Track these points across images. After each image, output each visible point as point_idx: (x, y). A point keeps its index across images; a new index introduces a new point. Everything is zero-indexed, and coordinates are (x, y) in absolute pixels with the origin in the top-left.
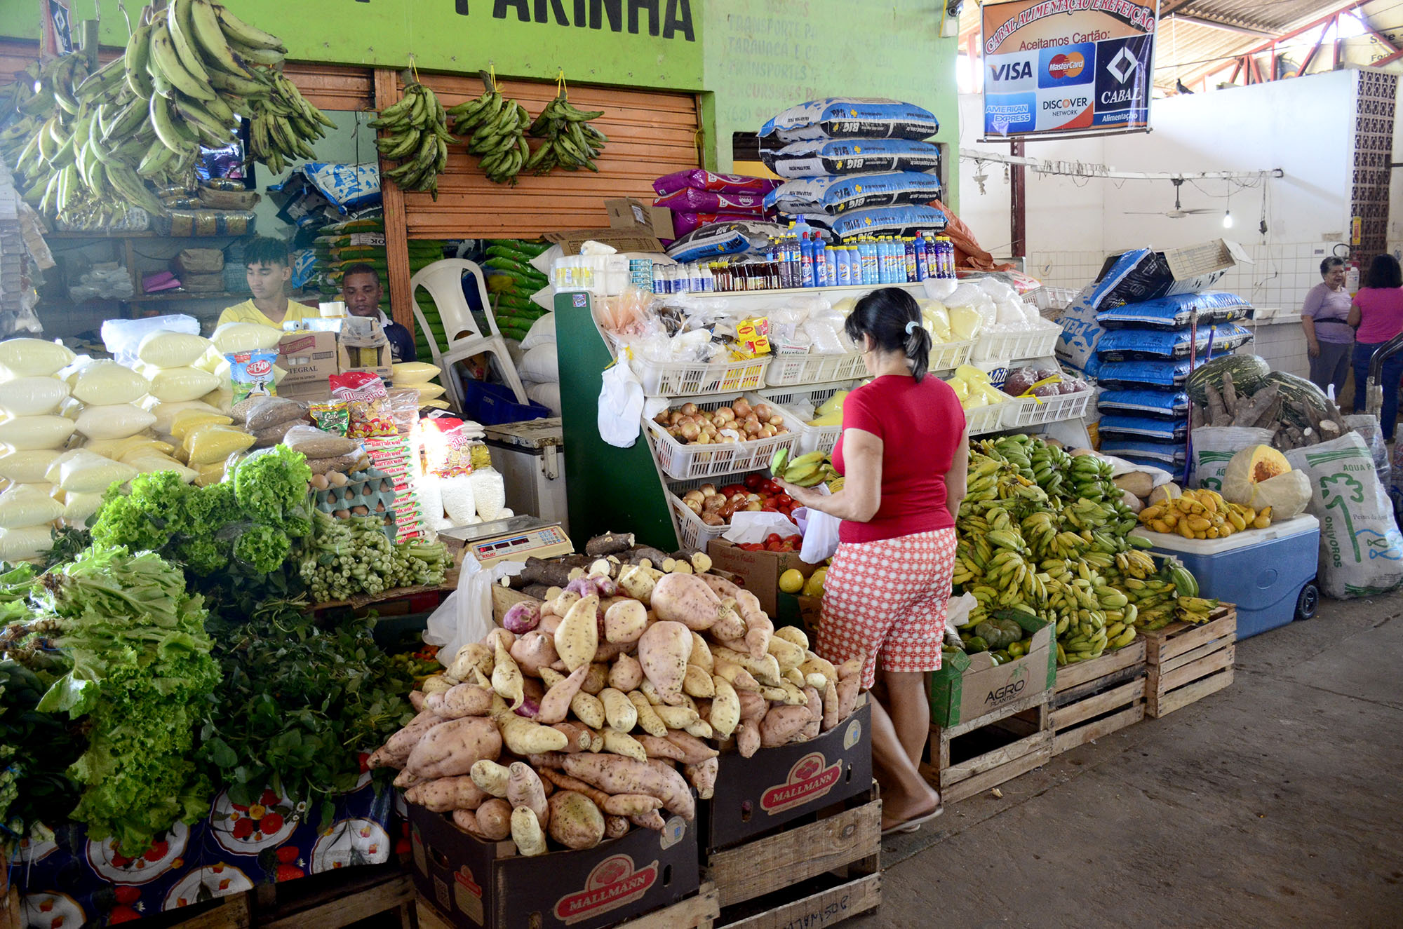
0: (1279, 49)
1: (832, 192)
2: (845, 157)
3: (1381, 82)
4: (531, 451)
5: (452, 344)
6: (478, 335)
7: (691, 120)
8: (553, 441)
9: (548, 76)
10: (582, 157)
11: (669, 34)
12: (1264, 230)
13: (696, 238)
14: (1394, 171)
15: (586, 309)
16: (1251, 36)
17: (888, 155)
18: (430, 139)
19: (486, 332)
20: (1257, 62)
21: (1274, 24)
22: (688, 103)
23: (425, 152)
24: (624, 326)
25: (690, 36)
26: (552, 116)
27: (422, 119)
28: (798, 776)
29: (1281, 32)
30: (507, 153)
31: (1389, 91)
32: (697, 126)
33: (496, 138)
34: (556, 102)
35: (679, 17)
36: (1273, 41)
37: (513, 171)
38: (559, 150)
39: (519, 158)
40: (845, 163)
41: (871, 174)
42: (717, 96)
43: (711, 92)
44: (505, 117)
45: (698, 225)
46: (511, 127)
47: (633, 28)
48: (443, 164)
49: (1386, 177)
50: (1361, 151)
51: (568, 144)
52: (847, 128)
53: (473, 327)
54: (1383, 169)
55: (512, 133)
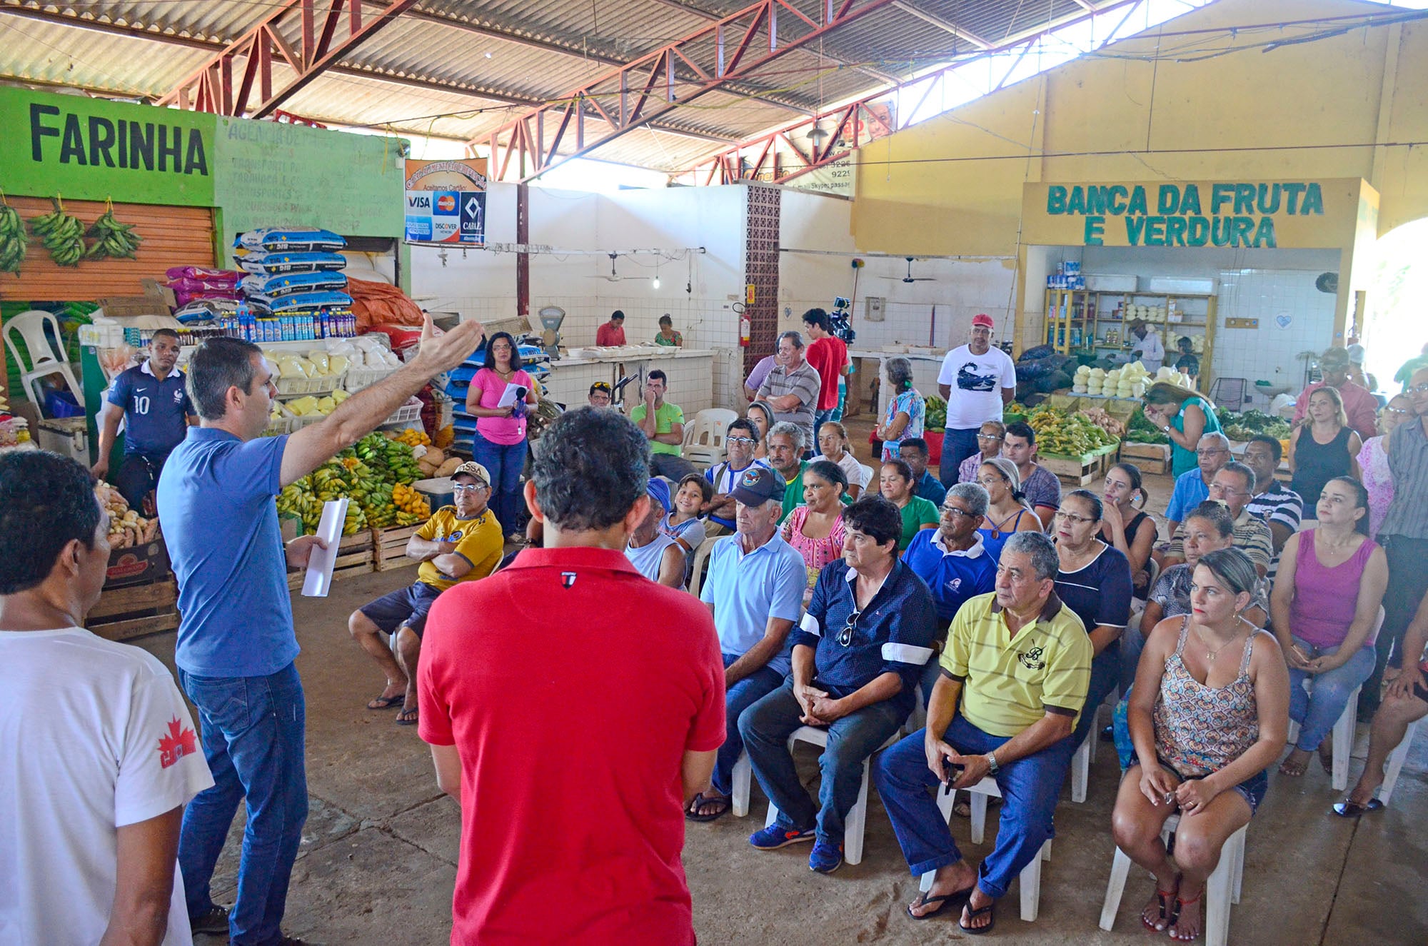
0: (742, 153)
1: (271, 285)
2: (278, 264)
3: (767, 193)
4: (68, 435)
5: (36, 366)
6: (54, 360)
7: (208, 224)
8: (81, 429)
9: (100, 199)
10: (123, 251)
11: (188, 171)
12: (689, 291)
13: (188, 308)
14: (781, 253)
15: (95, 356)
16: (720, 144)
17: (309, 263)
18: (12, 242)
19: (59, 358)
20: (728, 160)
21: (738, 135)
22: (207, 213)
23: (9, 249)
24: (117, 366)
25: (204, 172)
26: (101, 226)
27: (7, 228)
28: (123, 562)
29: (744, 141)
30: (70, 248)
31: (774, 199)
32: (212, 228)
33: (61, 240)
34: (105, 216)
35: (196, 160)
36: (738, 147)
37: (73, 260)
38: (107, 245)
39: (78, 251)
40: (278, 268)
41: (298, 273)
42: (224, 210)
43: (219, 208)
44: (67, 227)
45: (190, 300)
46: (71, 233)
47: (162, 167)
48: (23, 256)
49: (776, 258)
50: (752, 239)
51: (113, 243)
52: (279, 247)
53: (51, 355)
54: (772, 252)
55: (70, 238)
